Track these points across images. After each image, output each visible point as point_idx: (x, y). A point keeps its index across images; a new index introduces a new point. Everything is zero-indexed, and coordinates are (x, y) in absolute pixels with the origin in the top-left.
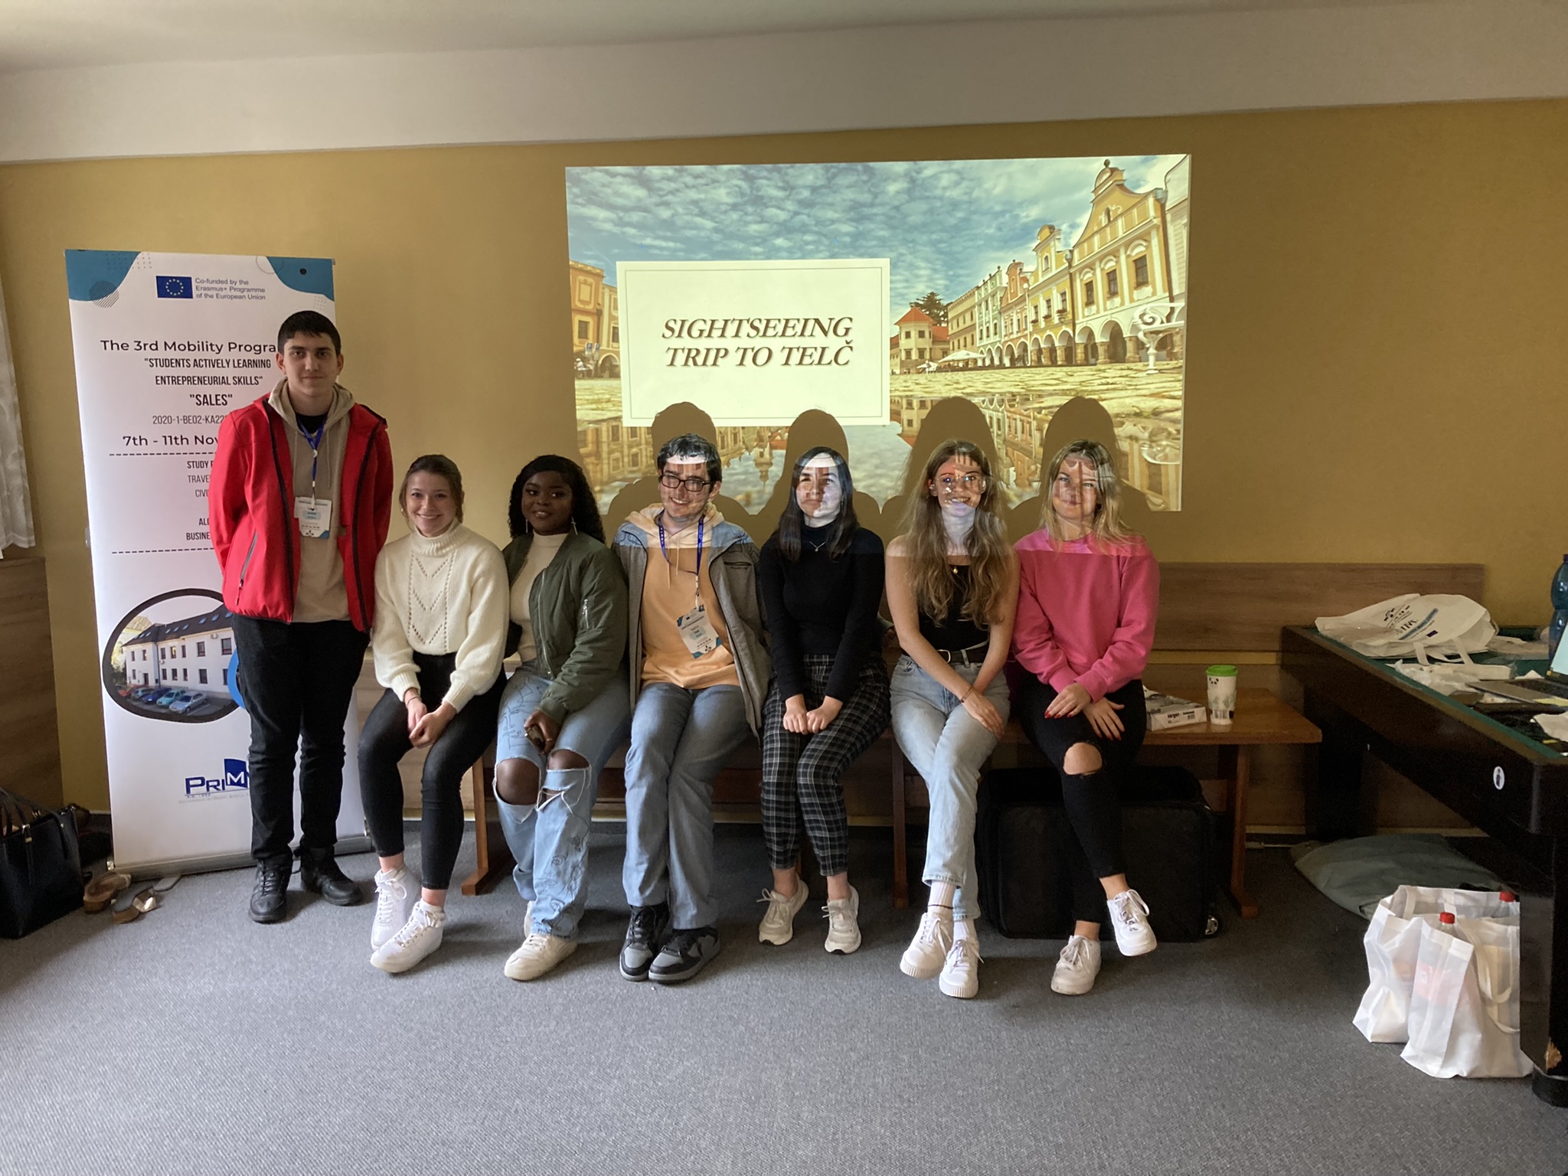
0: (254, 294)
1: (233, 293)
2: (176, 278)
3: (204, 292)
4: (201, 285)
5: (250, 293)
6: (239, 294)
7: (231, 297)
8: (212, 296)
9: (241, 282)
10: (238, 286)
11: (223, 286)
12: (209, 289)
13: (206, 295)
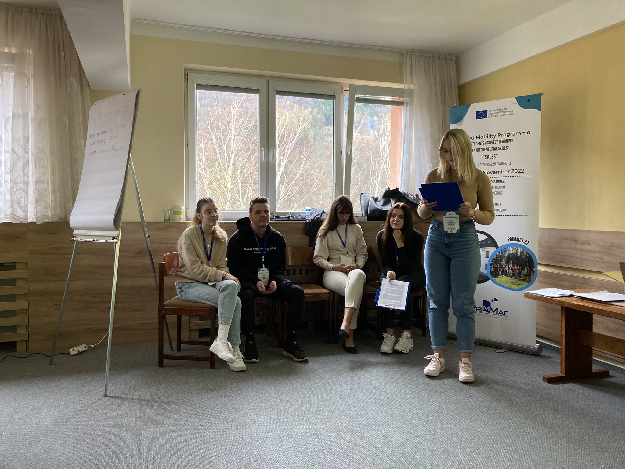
0: (509, 113)
1: (502, 114)
2: (482, 111)
3: (491, 115)
4: (490, 112)
5: (507, 113)
6: (504, 114)
7: (500, 115)
8: (494, 116)
9: (504, 109)
10: (504, 111)
11: (498, 112)
12: (493, 113)
13: (492, 116)
